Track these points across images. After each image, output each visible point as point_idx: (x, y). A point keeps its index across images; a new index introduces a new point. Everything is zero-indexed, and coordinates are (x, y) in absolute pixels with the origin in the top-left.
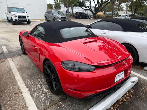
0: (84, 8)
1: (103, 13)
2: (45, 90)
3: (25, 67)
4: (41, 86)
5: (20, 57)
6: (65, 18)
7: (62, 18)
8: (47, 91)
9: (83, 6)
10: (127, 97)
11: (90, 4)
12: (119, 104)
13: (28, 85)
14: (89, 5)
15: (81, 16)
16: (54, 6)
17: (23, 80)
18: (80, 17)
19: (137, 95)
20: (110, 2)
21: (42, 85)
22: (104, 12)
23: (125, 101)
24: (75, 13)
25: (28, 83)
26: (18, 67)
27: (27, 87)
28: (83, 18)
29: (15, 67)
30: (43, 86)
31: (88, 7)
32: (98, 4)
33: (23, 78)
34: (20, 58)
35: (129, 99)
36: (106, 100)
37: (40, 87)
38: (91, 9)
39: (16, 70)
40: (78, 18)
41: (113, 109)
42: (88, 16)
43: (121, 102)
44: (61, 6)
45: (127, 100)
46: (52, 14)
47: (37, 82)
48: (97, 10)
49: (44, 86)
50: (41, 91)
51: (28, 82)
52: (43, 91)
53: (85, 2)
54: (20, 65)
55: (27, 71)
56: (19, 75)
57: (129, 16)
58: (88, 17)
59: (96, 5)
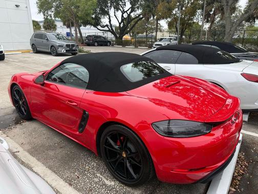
0: (99, 27)
1: (131, 36)
2: (108, 183)
3: (43, 146)
4: (97, 177)
5: (18, 126)
6: (73, 46)
7: (67, 46)
8: (113, 183)
9: (98, 25)
10: (242, 166)
11: (110, 21)
12: (239, 180)
13: (70, 181)
14: (108, 24)
15: (96, 42)
16: (41, 24)
17: (55, 172)
18: (96, 44)
19: (251, 160)
20: (142, 18)
21: (98, 175)
22: (131, 34)
23: (243, 174)
24: (87, 37)
25: (68, 177)
26: (28, 147)
27: (70, 185)
28: (101, 45)
29: (20, 149)
30: (101, 176)
31: (107, 26)
32: (122, 20)
33: (50, 168)
34: (21, 129)
35: (246, 169)
36: (222, 178)
37: (96, 180)
38: (112, 29)
39: (27, 154)
40: (93, 45)
41: (234, 190)
42: (110, 42)
43: (239, 176)
44: (56, 25)
45: (244, 171)
46: (47, 39)
47: (85, 171)
48: (123, 30)
49: (101, 174)
50: (101, 186)
51: (67, 174)
52: (105, 185)
53: (100, 18)
54: (29, 143)
55: (51, 153)
56: (39, 164)
57: (175, 40)
58: (109, 44)
59: (120, 24)
